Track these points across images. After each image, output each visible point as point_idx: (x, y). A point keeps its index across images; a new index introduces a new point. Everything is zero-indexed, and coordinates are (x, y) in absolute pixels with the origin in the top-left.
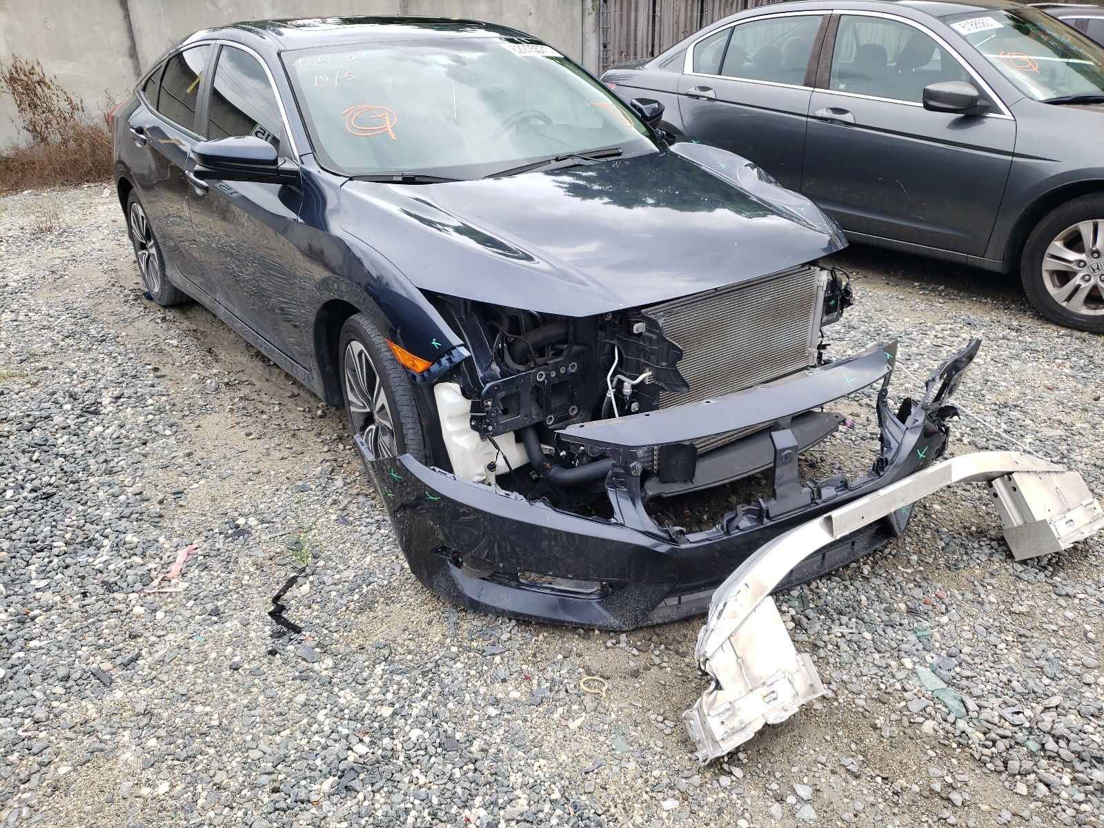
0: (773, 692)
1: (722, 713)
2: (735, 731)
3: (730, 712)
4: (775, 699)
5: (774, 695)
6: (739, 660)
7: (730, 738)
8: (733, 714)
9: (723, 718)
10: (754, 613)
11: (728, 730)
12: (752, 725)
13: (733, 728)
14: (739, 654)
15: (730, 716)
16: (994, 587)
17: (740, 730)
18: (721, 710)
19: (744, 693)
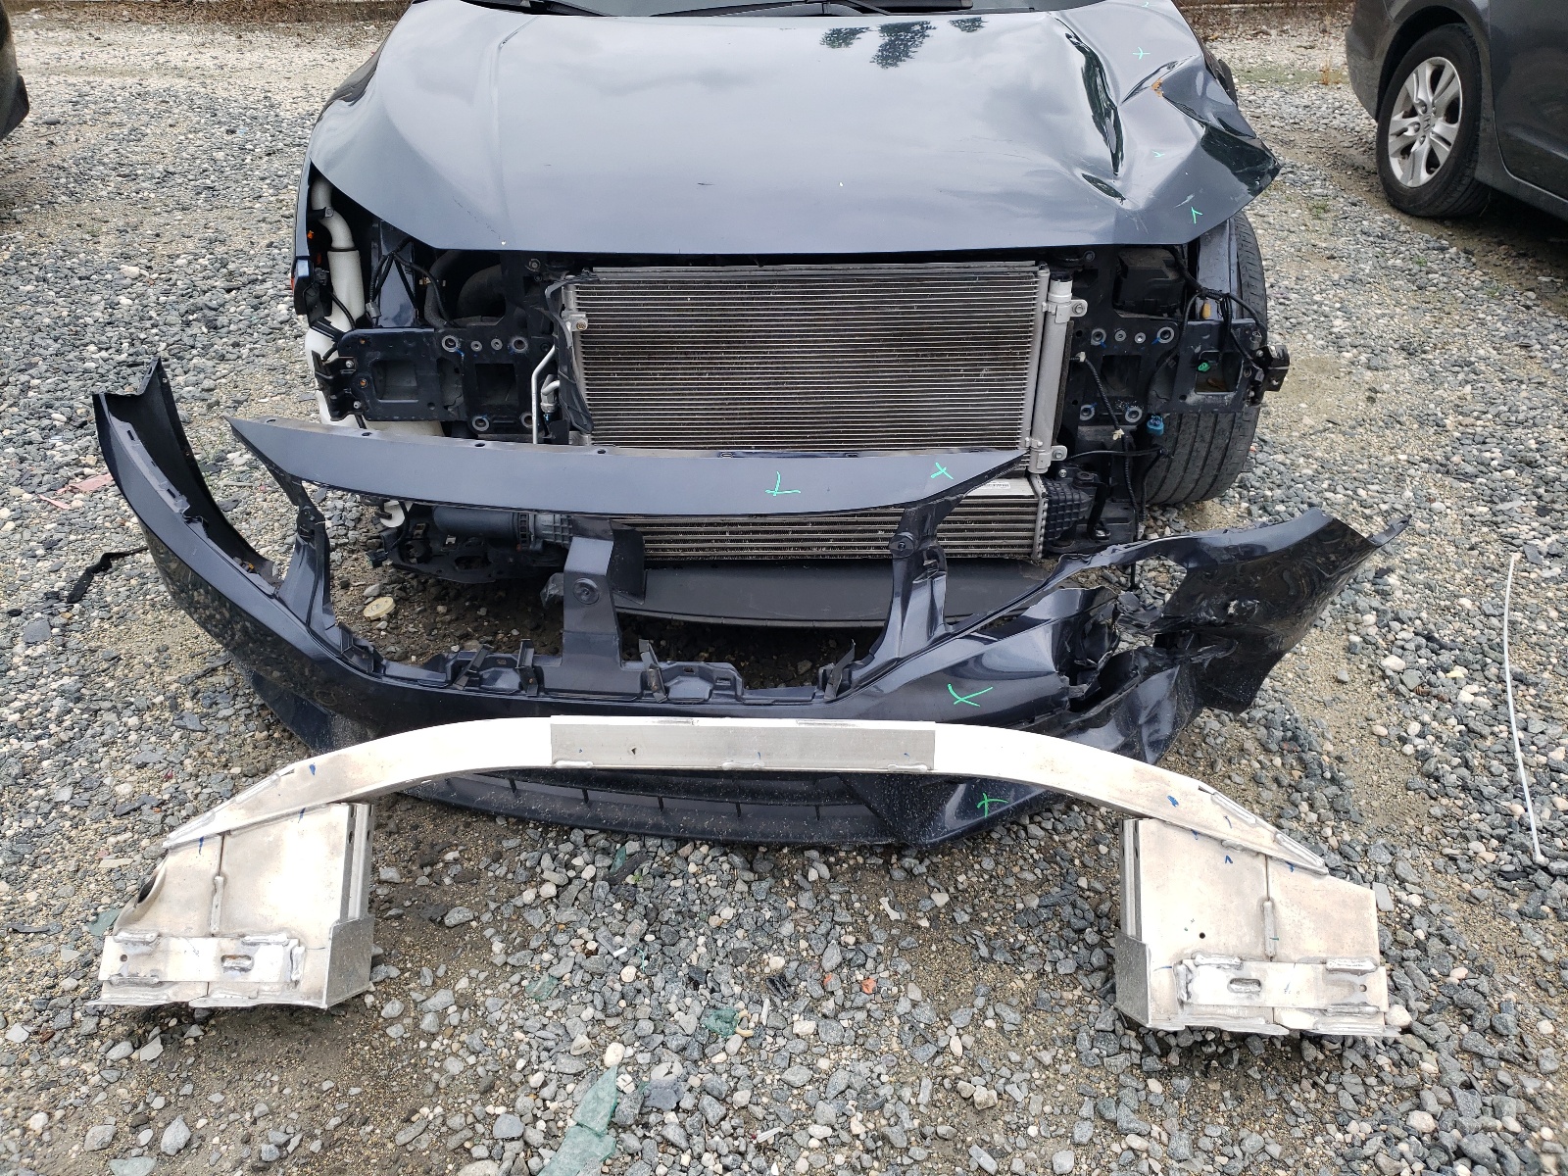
0: (249, 958)
1: (134, 944)
2: (134, 982)
3: (145, 949)
4: (243, 970)
5: (246, 963)
6: (220, 879)
7: (122, 988)
8: (150, 955)
9: (130, 951)
10: (296, 819)
11: (125, 975)
12: (175, 988)
13: (137, 975)
14: (224, 868)
15: (143, 954)
16: (1001, 1029)
17: (147, 985)
18: (137, 937)
19: (194, 932)
